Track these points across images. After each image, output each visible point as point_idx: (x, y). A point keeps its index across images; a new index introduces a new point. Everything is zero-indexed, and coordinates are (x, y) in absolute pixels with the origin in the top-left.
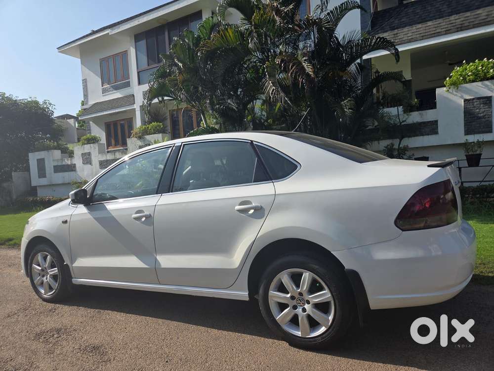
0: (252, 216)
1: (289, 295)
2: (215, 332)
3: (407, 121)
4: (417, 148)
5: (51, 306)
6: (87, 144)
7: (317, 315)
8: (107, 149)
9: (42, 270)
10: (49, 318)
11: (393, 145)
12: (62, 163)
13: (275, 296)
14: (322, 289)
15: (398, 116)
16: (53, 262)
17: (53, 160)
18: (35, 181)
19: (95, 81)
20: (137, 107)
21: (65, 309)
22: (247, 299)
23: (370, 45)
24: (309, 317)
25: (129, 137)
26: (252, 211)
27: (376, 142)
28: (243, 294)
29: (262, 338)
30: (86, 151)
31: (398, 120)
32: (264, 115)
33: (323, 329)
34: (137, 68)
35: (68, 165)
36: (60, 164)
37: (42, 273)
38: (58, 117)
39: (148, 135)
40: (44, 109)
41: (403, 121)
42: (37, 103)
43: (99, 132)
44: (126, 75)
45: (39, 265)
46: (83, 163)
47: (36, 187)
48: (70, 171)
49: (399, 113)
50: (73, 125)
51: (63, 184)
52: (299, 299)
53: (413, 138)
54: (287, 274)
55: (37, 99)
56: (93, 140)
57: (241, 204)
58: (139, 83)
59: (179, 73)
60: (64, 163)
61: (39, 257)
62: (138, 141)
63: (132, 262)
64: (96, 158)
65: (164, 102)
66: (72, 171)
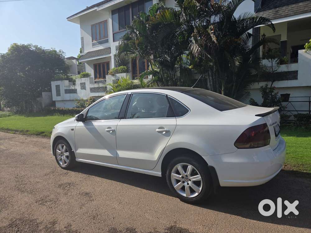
0: (164, 135)
1: (181, 176)
2: (144, 191)
3: (277, 70)
4: (283, 87)
5: (65, 171)
6: (83, 77)
7: (194, 187)
8: (95, 80)
9: (61, 153)
10: (65, 178)
11: (267, 85)
12: (69, 88)
13: (174, 175)
14: (197, 174)
15: (272, 67)
16: (66, 149)
17: (65, 86)
18: (55, 98)
19: (88, 38)
20: (112, 56)
21: (72, 173)
22: (161, 176)
23: (256, 21)
24: (190, 188)
25: (107, 75)
26: (164, 133)
27: (257, 83)
28: (159, 174)
29: (168, 196)
30: (83, 82)
31: (272, 70)
32: (189, 62)
33: (196, 194)
34: (113, 31)
35: (72, 90)
36: (68, 89)
37: (61, 154)
38: (67, 58)
39: (118, 73)
40: (59, 55)
41: (275, 71)
42: (55, 51)
43: (90, 70)
44: (106, 36)
45: (60, 150)
46: (81, 89)
47: (55, 101)
48: (74, 93)
49: (273, 65)
50: (75, 63)
51: (70, 100)
52: (186, 178)
53: (281, 81)
54: (181, 166)
55: (55, 49)
56: (87, 76)
57: (159, 128)
58: (114, 41)
59: (137, 39)
60: (70, 88)
61: (60, 146)
62: (112, 77)
63: (105, 153)
64: (89, 86)
65: (127, 55)
66: (75, 93)
